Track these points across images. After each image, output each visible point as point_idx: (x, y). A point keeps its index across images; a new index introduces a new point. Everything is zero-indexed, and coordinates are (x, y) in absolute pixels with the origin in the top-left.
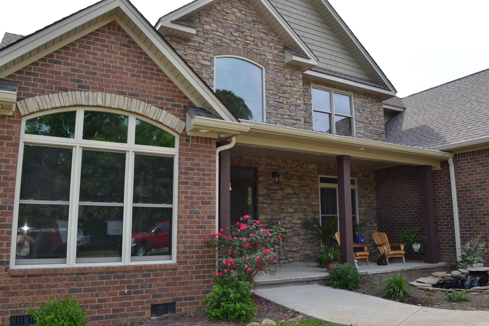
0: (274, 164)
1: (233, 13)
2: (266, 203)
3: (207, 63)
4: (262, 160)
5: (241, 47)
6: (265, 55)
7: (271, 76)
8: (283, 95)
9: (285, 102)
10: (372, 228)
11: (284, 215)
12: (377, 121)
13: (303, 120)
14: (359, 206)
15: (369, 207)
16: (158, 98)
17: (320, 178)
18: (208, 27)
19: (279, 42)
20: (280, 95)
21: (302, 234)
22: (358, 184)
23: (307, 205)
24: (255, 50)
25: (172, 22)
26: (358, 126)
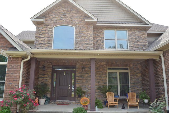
0: (84, 63)
1: (62, 9)
2: (80, 79)
3: (51, 30)
4: (78, 62)
5: (64, 21)
6: (75, 22)
7: (77, 29)
8: (83, 36)
9: (84, 38)
10: (139, 90)
11: (88, 84)
12: (143, 40)
13: (93, 44)
14: (131, 80)
15: (137, 80)
16: (2, 46)
17: (108, 68)
18: (52, 17)
19: (82, 16)
20: (82, 36)
21: (97, 92)
22: (130, 69)
23: (100, 80)
24: (71, 21)
25: (35, 19)
26: (130, 43)
